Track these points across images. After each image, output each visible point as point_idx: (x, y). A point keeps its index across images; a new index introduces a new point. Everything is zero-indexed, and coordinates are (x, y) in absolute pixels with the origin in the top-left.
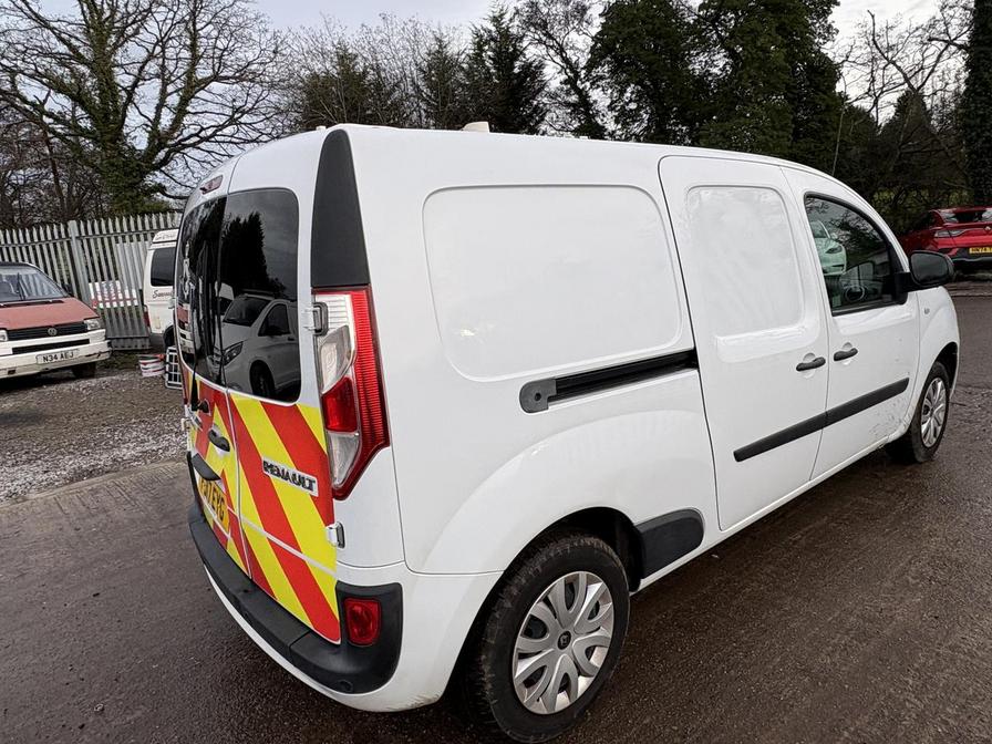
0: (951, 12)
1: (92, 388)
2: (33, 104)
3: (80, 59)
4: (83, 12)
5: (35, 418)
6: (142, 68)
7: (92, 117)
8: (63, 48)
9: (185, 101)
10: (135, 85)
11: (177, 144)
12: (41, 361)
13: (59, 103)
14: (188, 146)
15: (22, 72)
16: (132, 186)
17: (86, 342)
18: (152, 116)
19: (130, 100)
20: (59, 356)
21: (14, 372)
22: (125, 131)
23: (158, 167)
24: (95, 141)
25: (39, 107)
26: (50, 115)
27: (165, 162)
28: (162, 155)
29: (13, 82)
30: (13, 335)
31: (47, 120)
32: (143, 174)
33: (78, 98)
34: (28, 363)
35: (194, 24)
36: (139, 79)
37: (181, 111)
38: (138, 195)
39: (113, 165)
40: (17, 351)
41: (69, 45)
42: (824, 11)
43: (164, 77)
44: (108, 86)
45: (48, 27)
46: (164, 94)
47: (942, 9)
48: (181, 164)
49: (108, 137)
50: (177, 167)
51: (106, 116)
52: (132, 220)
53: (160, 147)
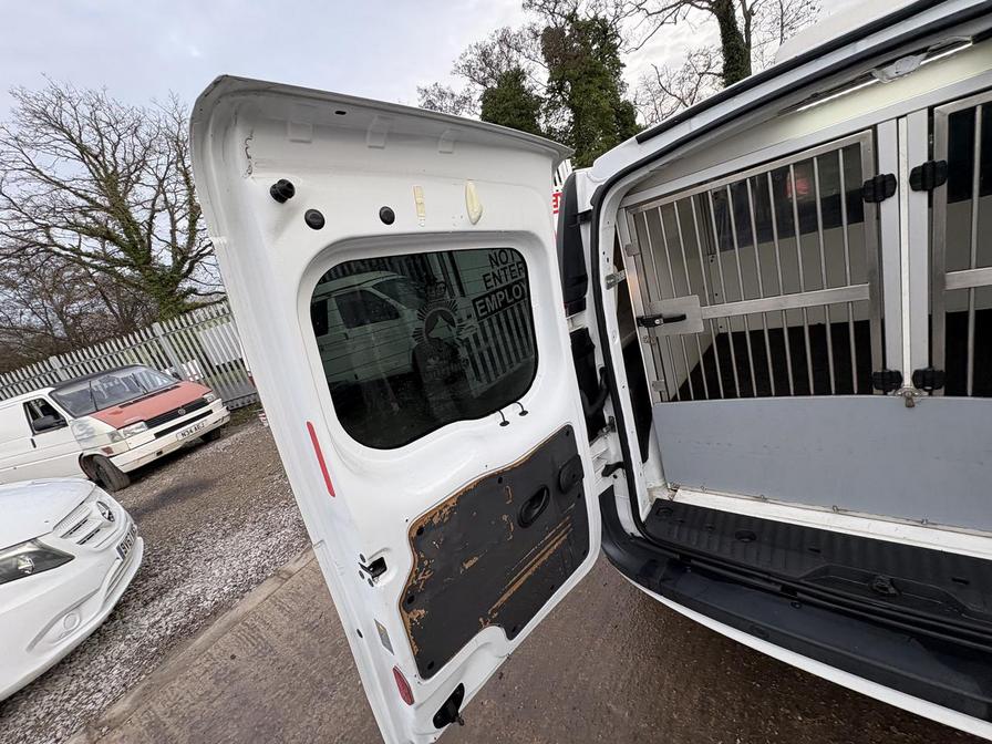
0: (696, 59)
1: (230, 447)
2: (72, 250)
3: (99, 207)
4: (91, 171)
5: (202, 485)
6: (153, 205)
7: (123, 248)
8: (81, 202)
9: (193, 222)
10: (152, 217)
11: (196, 256)
12: (181, 438)
13: (91, 245)
14: (205, 255)
15: (55, 226)
16: (172, 293)
17: (210, 412)
18: (169, 240)
19: (150, 231)
20: (193, 429)
21: (161, 452)
22: (153, 254)
23: (185, 276)
24: (132, 266)
25: (76, 250)
26: (89, 255)
27: (190, 270)
28: (187, 266)
29: (49, 237)
30: (151, 423)
31: (88, 260)
32: (177, 283)
33: (107, 236)
34: (171, 442)
35: (183, 164)
36: (153, 211)
37: (192, 231)
38: (178, 299)
39: (151, 281)
40: (158, 435)
41: (87, 199)
42: (617, 73)
43: (171, 208)
44: (130, 225)
45: (65, 188)
46: (174, 222)
47: (689, 58)
48: (202, 270)
49: (141, 261)
50: (198, 273)
51: (135, 246)
52: (176, 320)
53: (184, 259)
